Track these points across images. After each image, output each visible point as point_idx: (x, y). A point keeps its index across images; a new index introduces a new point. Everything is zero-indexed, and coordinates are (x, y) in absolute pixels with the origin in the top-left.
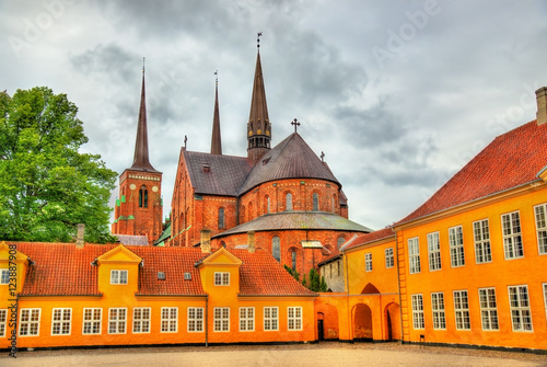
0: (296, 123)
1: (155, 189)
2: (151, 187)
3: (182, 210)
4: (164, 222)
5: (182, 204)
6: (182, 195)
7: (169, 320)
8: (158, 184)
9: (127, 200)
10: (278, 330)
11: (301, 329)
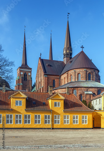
0: (82, 47)
1: (30, 74)
2: (28, 73)
3: (40, 81)
4: (33, 86)
5: (40, 78)
6: (40, 75)
7: (38, 119)
8: (31, 72)
9: (20, 78)
10: (78, 124)
11: (87, 124)
